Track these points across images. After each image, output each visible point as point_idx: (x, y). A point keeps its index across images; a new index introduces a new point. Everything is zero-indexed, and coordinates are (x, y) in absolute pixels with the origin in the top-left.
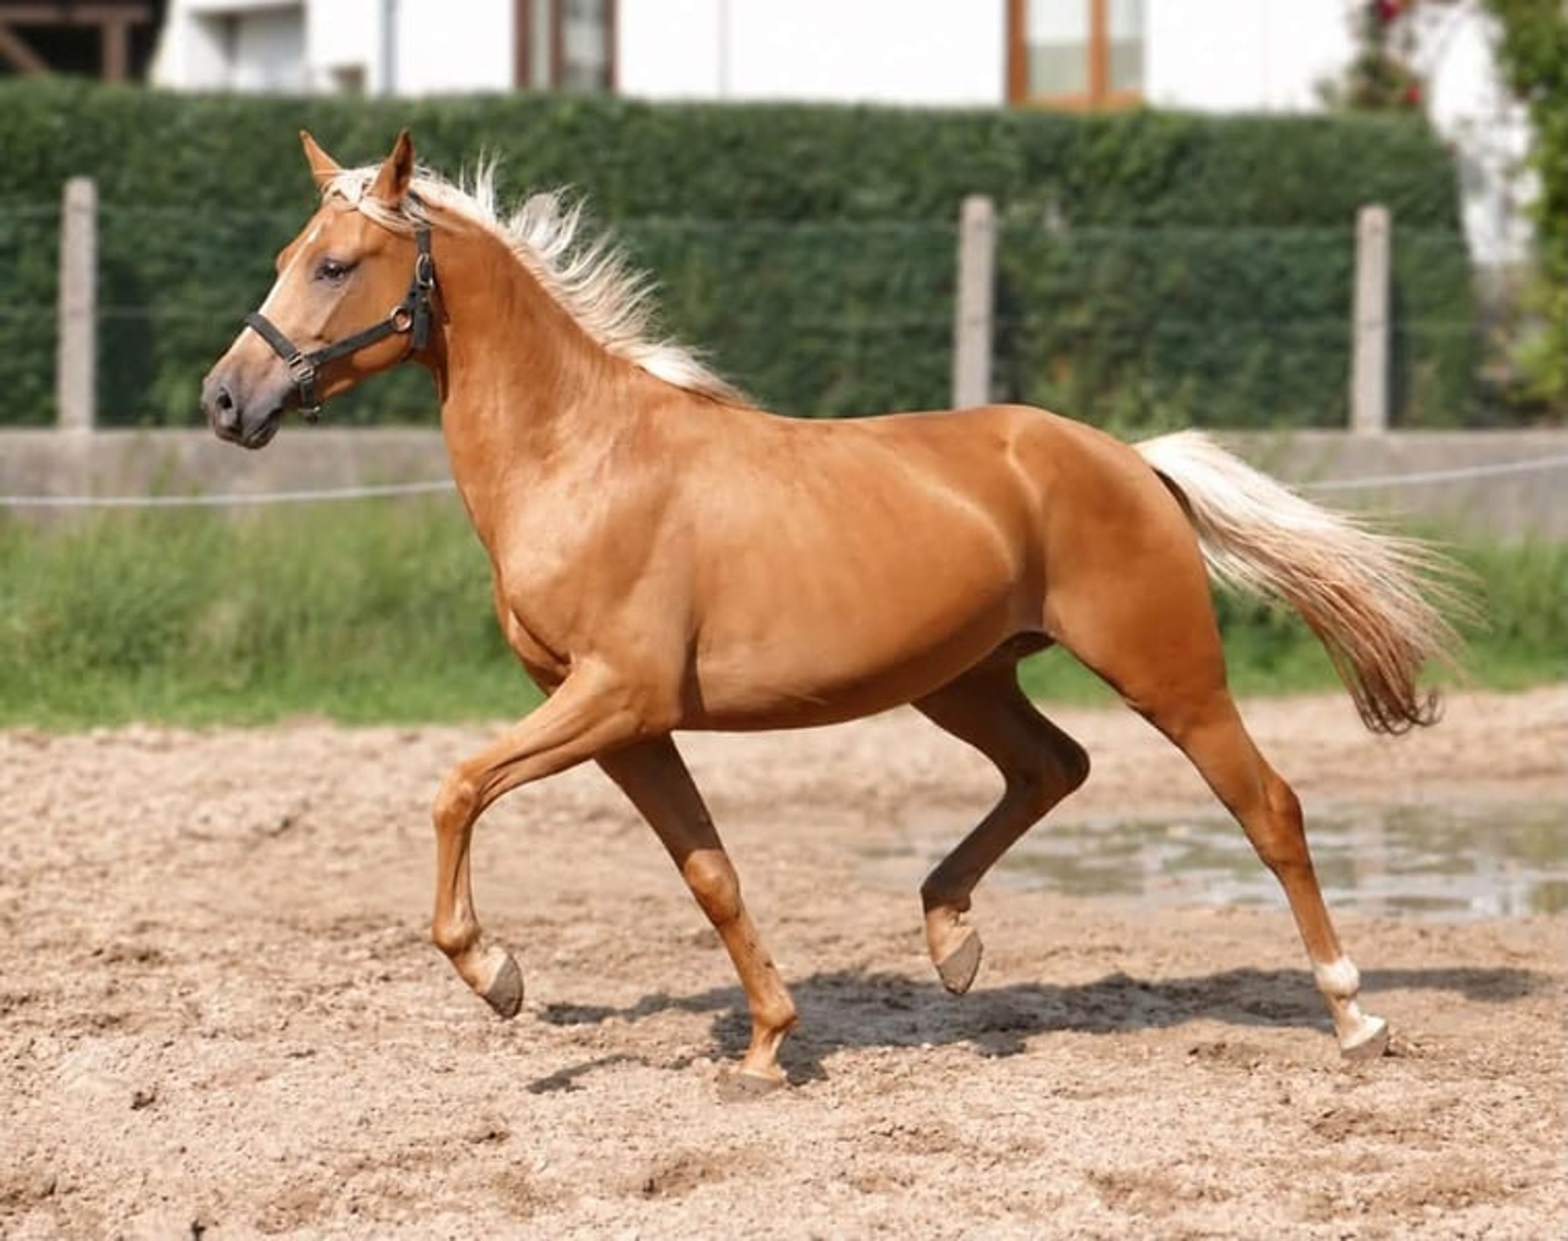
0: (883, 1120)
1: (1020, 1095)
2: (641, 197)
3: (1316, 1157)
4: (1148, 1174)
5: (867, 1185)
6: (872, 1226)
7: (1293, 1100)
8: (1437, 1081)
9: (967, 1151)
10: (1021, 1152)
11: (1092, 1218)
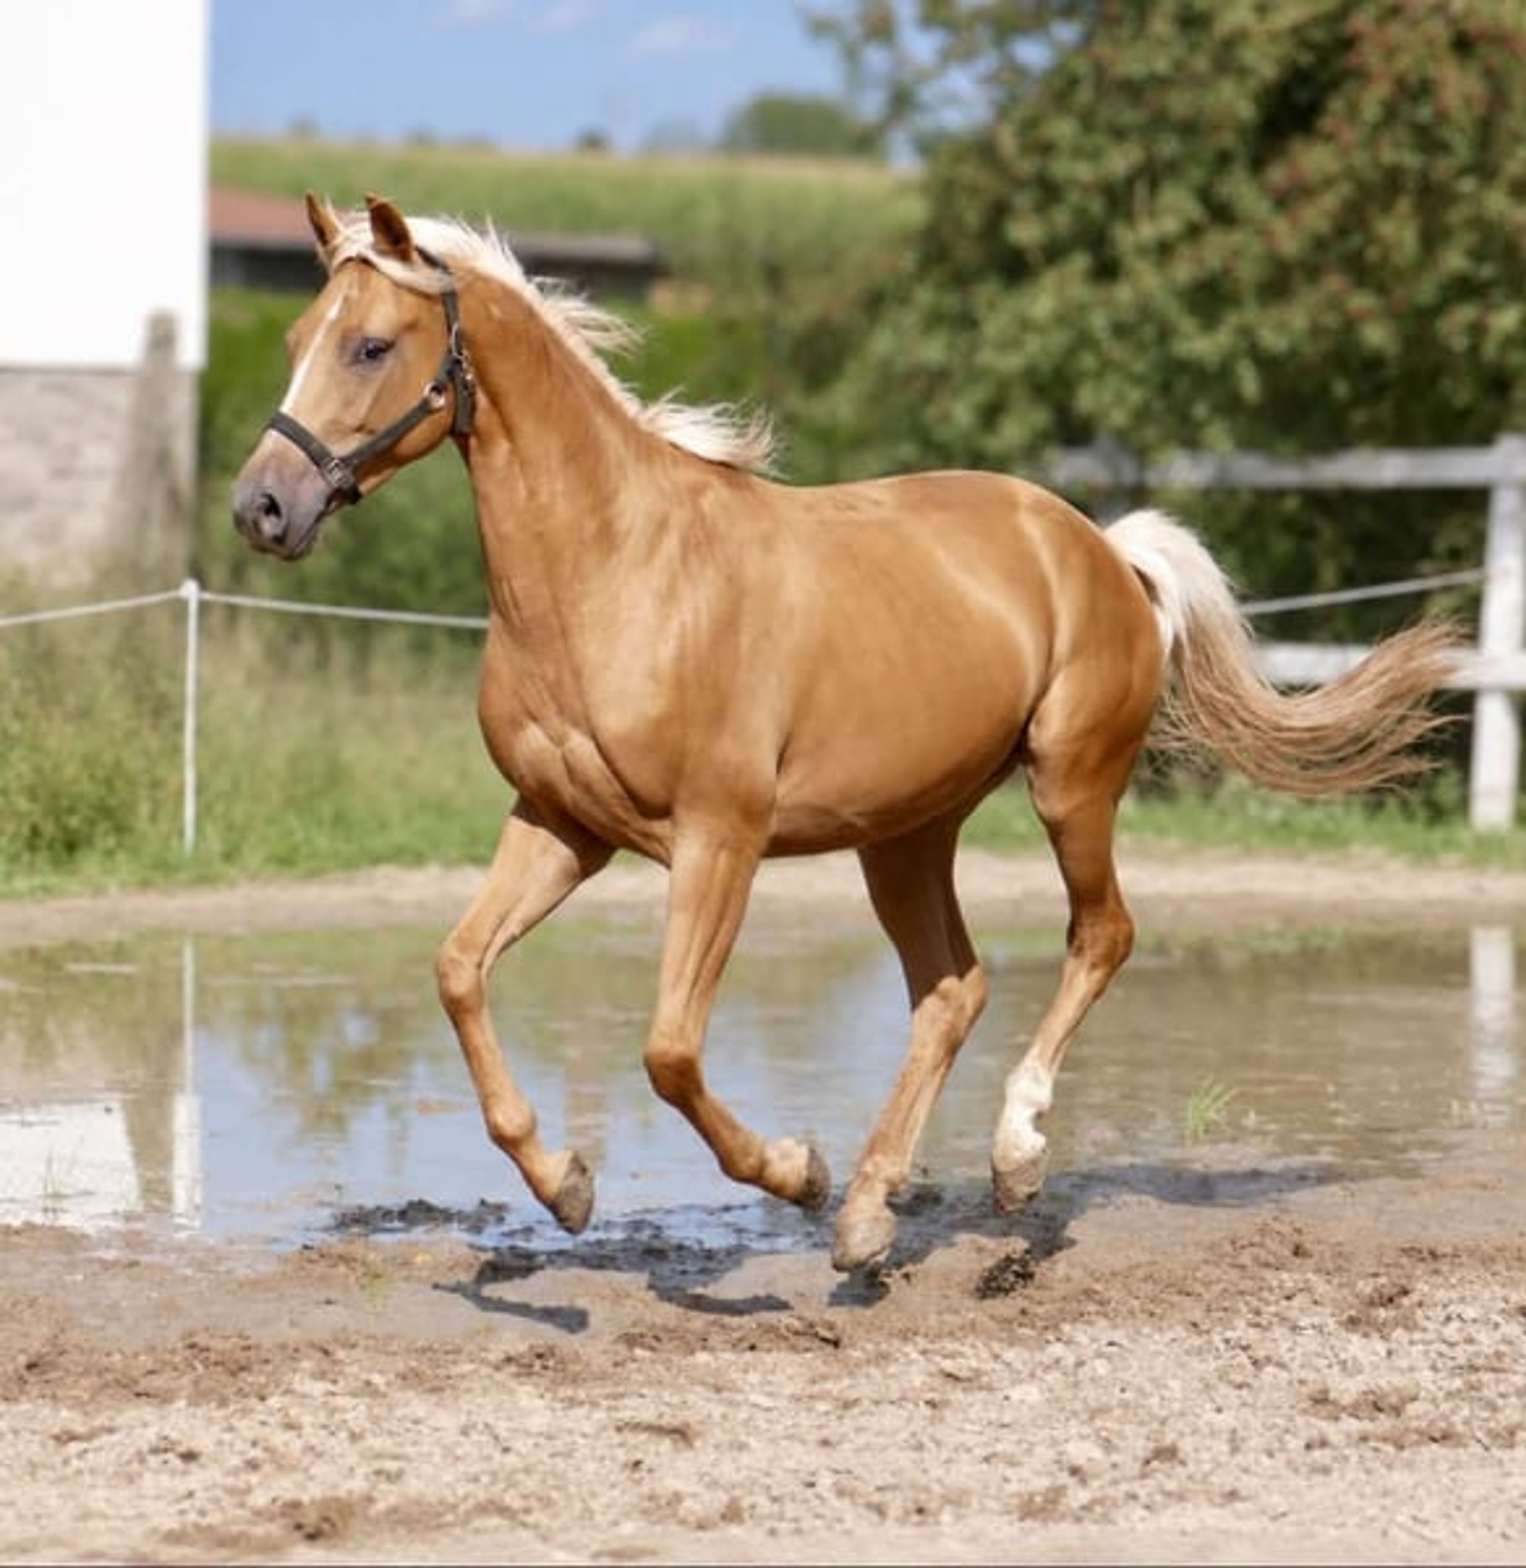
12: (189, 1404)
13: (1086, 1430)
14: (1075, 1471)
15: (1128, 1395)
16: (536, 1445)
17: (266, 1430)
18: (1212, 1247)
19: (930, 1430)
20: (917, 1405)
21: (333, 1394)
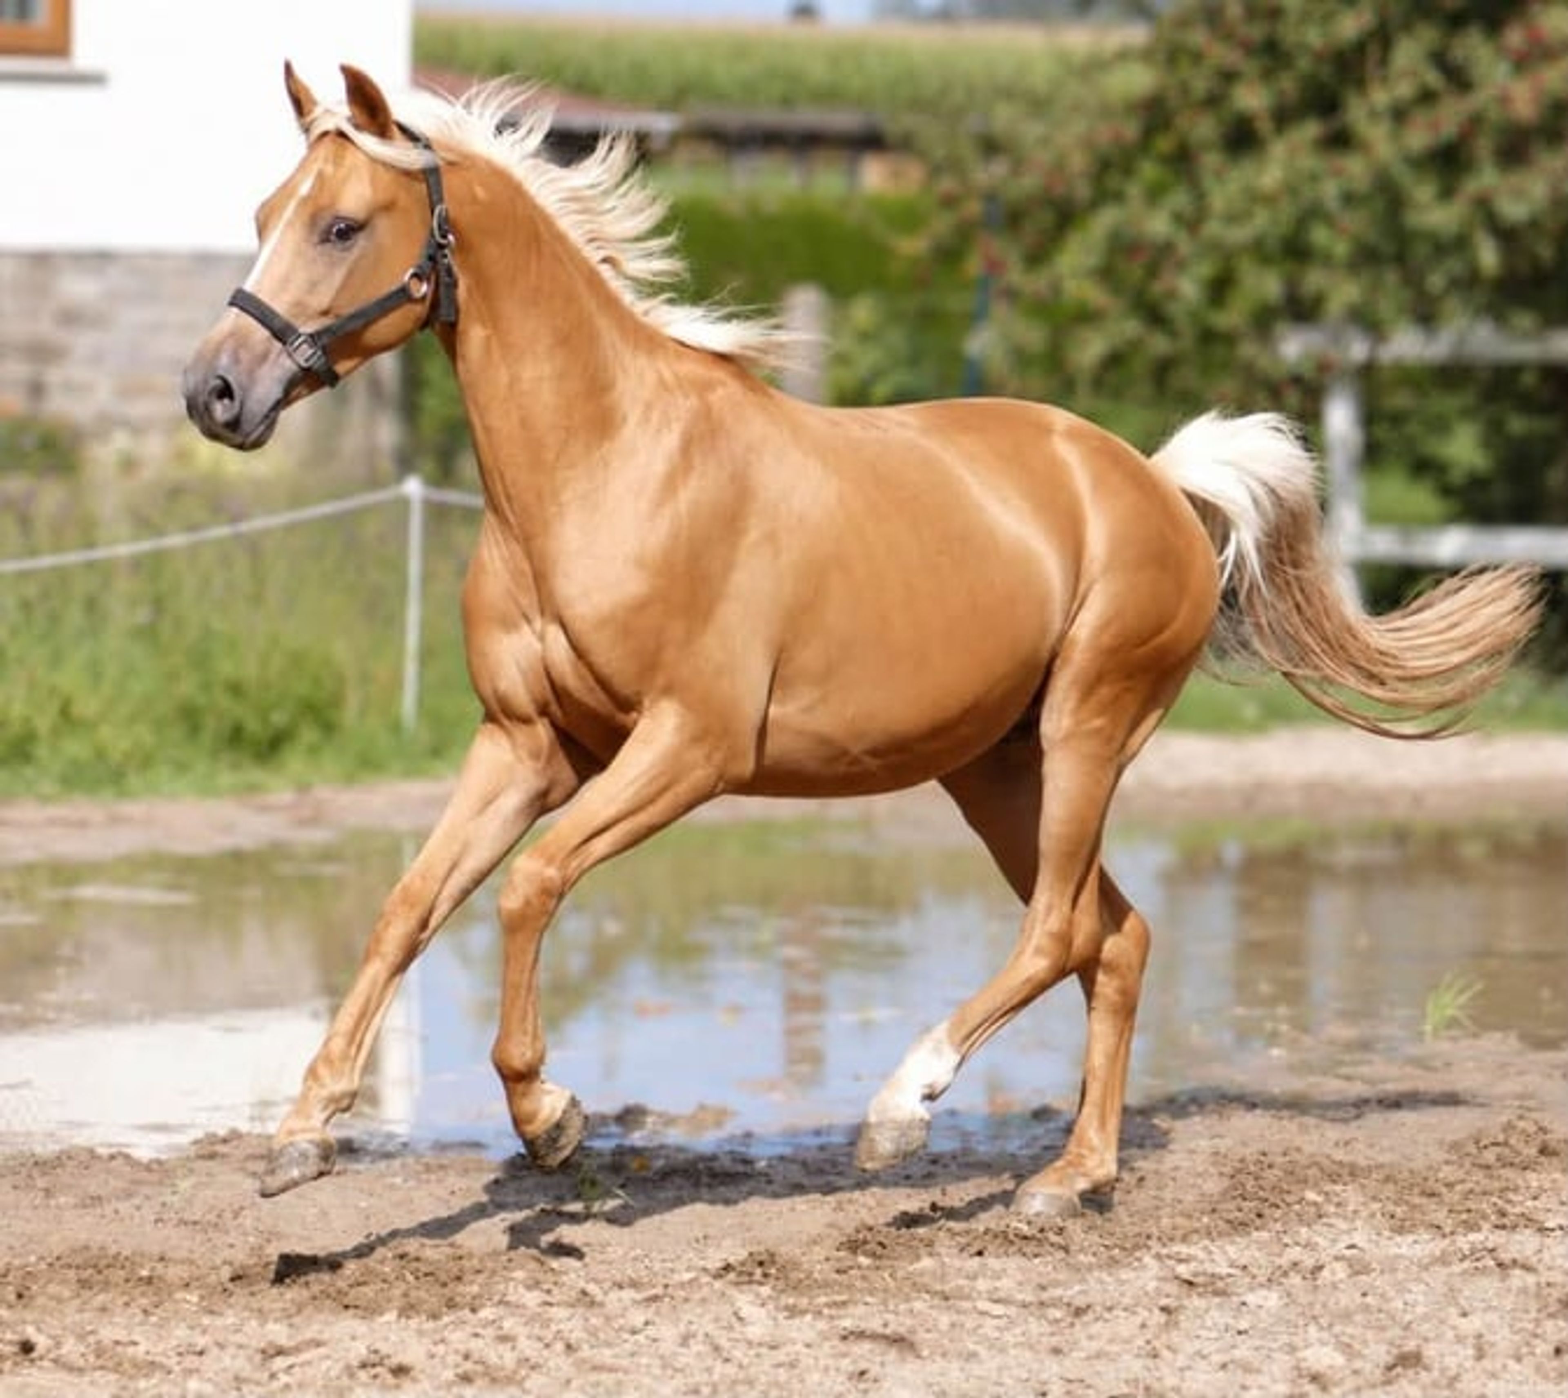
12: (400, 1316)
13: (1325, 1335)
14: (1315, 1378)
15: (1369, 1299)
16: (758, 1355)
17: (480, 1342)
18: (1455, 1146)
19: (1164, 1337)
20: (1150, 1311)
21: (550, 1304)
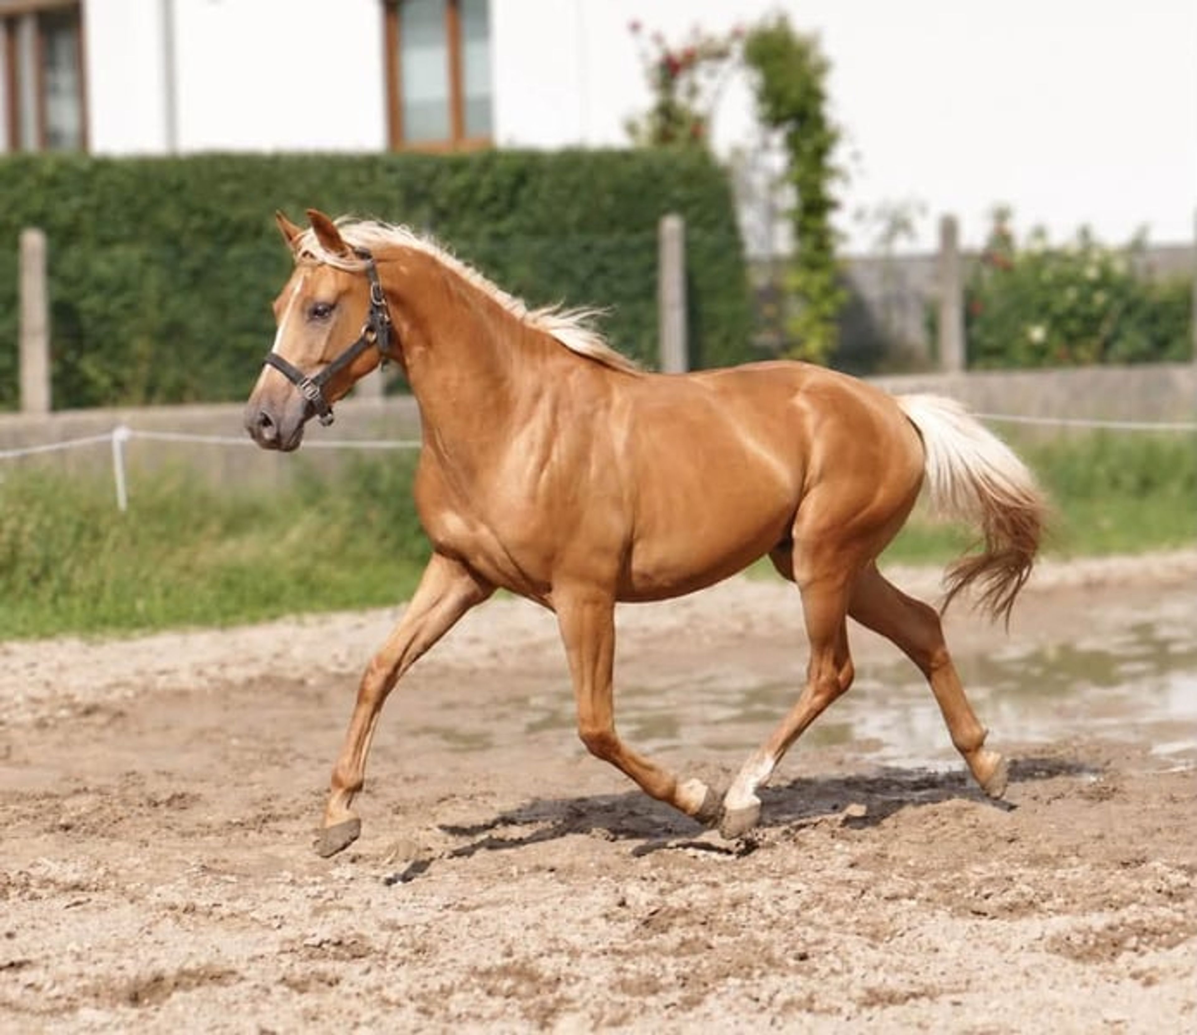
0: (314, 935)
1: (419, 911)
2: (108, 232)
3: (646, 945)
4: (518, 966)
5: (301, 987)
6: (305, 1018)
7: (629, 902)
8: (737, 883)
9: (380, 956)
10: (420, 954)
11: (477, 1002)
